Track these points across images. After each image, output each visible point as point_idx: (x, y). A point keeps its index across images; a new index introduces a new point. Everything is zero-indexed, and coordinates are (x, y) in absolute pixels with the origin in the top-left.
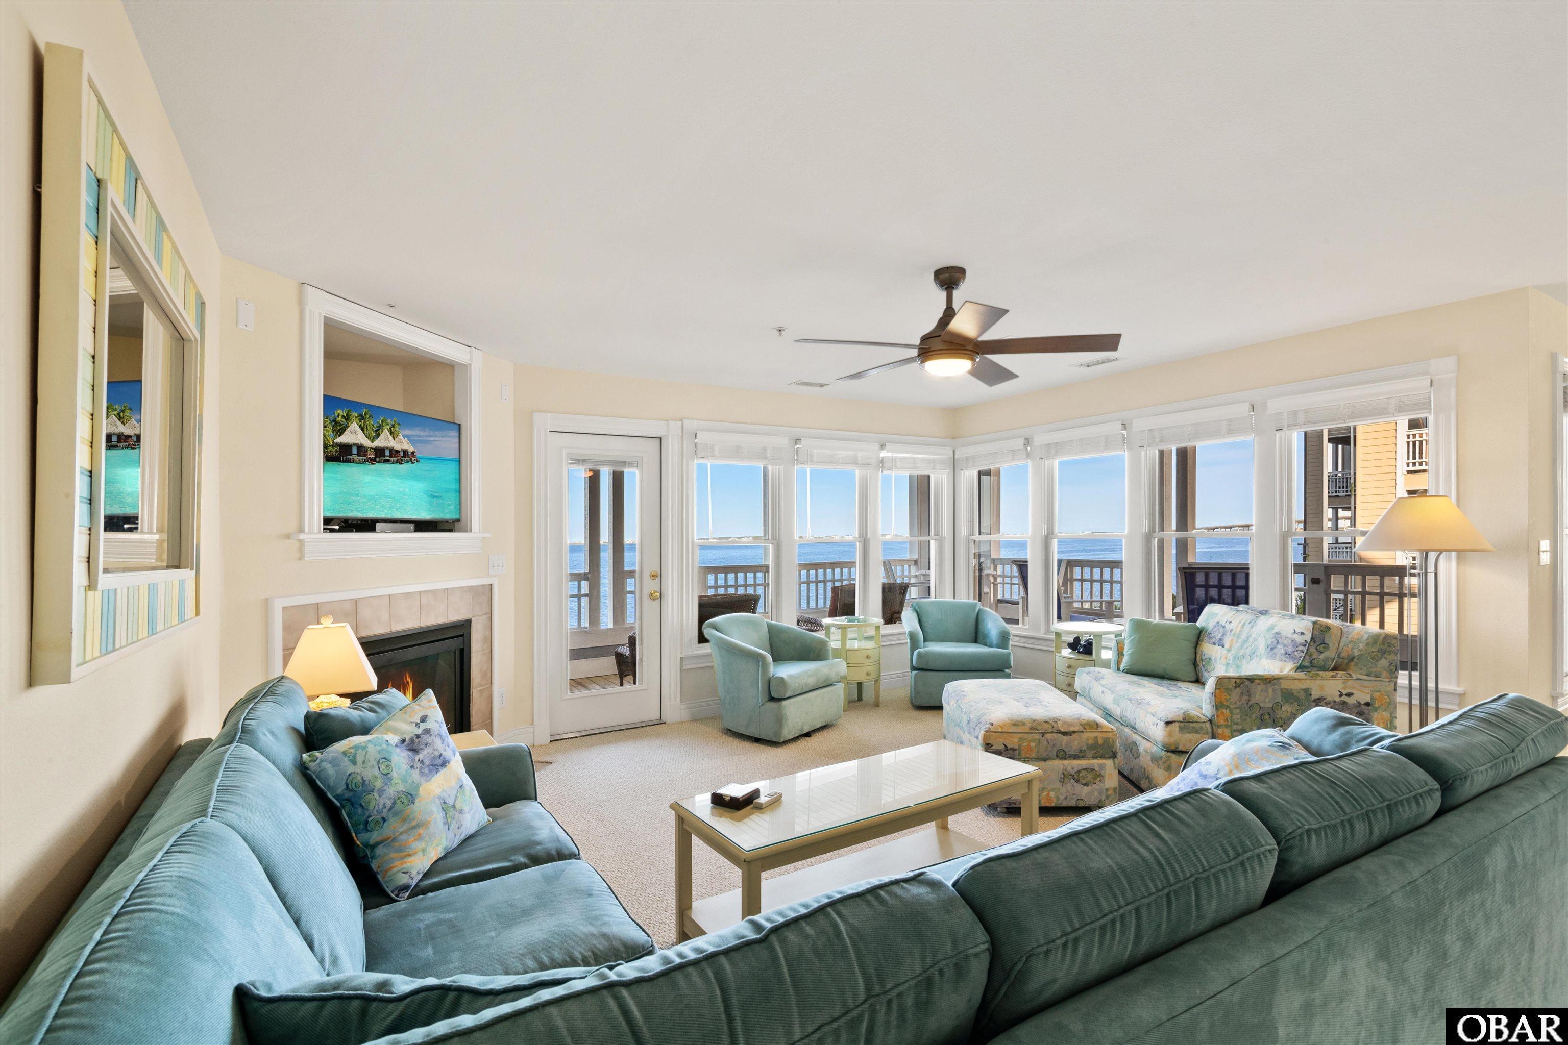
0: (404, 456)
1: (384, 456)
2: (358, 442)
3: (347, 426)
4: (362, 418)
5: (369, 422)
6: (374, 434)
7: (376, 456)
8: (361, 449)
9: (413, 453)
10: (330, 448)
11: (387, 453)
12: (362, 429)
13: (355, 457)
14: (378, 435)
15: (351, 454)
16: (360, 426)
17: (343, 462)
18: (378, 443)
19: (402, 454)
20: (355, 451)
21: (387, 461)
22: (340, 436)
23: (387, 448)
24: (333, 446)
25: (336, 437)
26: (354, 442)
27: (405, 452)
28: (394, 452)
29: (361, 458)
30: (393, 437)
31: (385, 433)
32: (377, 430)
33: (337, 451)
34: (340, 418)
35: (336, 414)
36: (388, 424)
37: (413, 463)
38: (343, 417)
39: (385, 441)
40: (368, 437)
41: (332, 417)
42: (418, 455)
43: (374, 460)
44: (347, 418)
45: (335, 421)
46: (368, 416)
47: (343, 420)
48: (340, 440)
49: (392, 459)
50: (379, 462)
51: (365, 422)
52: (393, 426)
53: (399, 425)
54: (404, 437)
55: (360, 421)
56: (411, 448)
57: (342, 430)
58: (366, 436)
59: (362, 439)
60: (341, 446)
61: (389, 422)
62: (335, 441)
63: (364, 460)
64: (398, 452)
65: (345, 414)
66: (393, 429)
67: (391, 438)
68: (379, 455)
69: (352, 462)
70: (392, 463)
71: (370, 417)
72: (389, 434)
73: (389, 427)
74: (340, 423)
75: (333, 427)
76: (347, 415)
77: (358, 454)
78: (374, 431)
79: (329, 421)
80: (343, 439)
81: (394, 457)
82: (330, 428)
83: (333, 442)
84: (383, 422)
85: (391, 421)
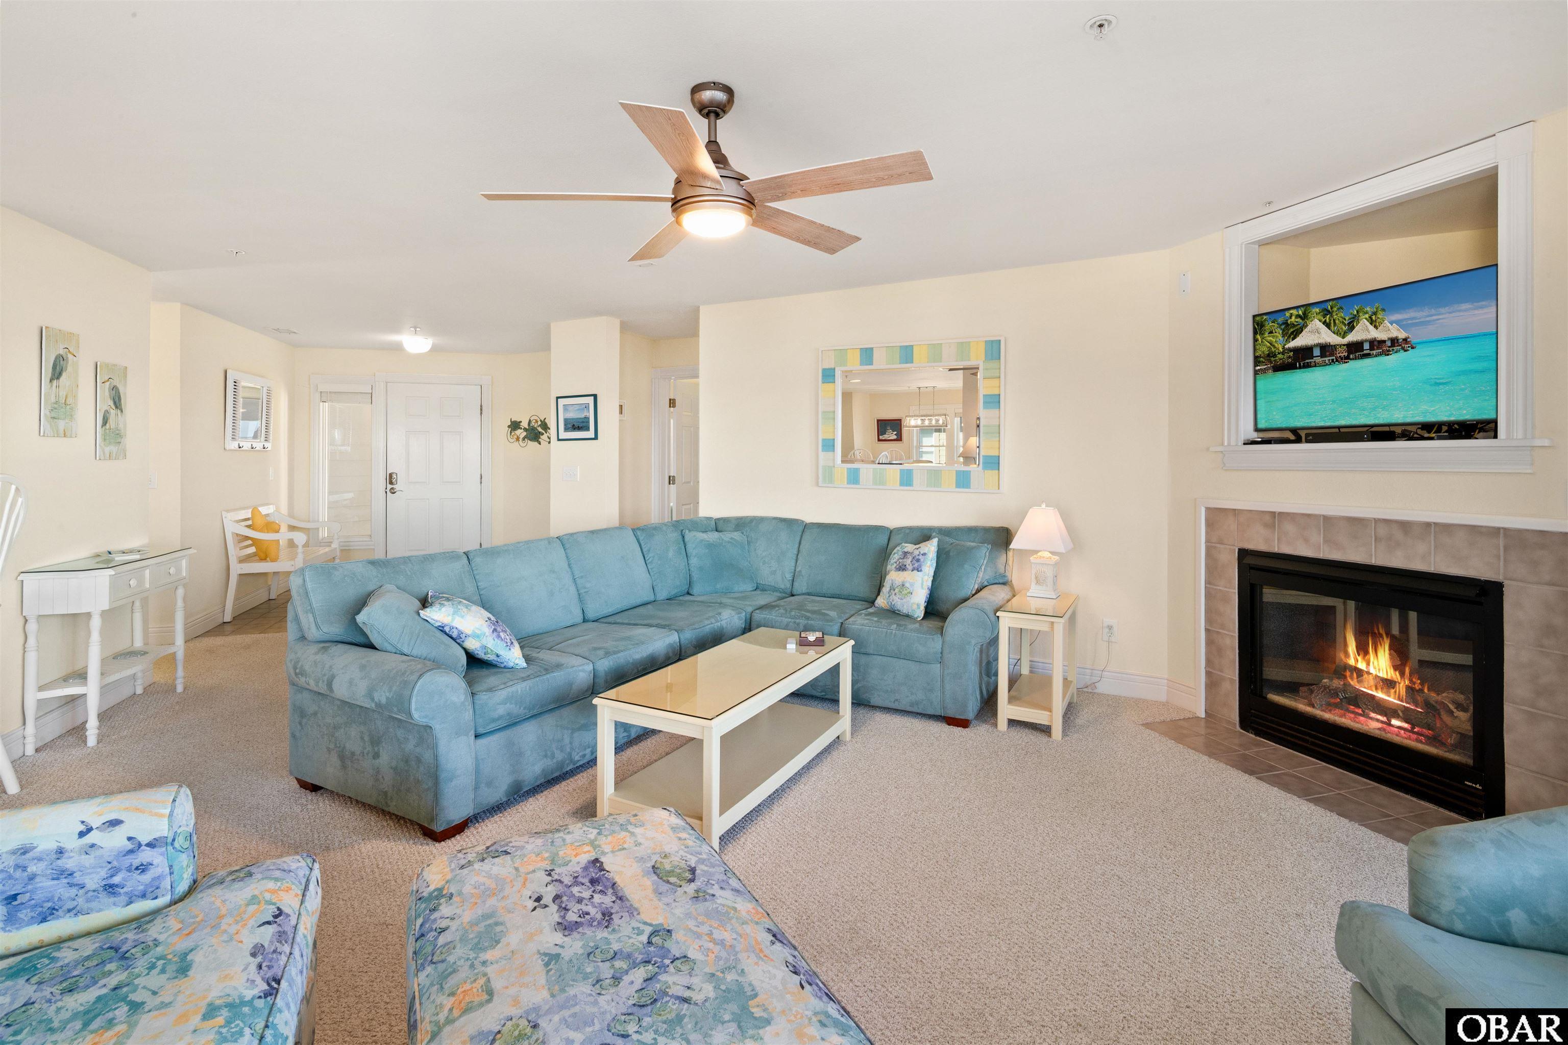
0: (1393, 345)
1: (1363, 350)
2: (1321, 341)
3: (1305, 326)
4: (1326, 313)
5: (1338, 316)
6: (1345, 328)
7: (1350, 352)
8: (1326, 349)
9: (1405, 340)
10: (1280, 356)
11: (1366, 346)
12: (1328, 326)
13: (1318, 360)
14: (1351, 328)
15: (1312, 357)
16: (1324, 323)
17: (1300, 368)
18: (1352, 337)
19: (1389, 343)
20: (1317, 352)
21: (1367, 356)
22: (1293, 339)
23: (1366, 341)
24: (1283, 353)
25: (1287, 341)
26: (1316, 342)
27: (1394, 341)
28: (1375, 344)
29: (1327, 359)
30: (1376, 327)
31: (1364, 322)
32: (1349, 324)
33: (1290, 357)
34: (1293, 319)
35: (1287, 315)
36: (1366, 313)
37: (1406, 351)
38: (1298, 316)
39: (1363, 332)
40: (1337, 333)
41: (1280, 320)
42: (1413, 340)
43: (1348, 358)
44: (1305, 317)
45: (1286, 323)
46: (1334, 309)
47: (1299, 320)
48: (1293, 344)
49: (1374, 352)
50: (1355, 359)
51: (1332, 316)
52: (1375, 313)
53: (1383, 310)
54: (1391, 323)
55: (1324, 316)
56: (1402, 335)
57: (1296, 334)
58: (1334, 333)
59: (1328, 337)
60: (1296, 350)
61: (1368, 309)
62: (1286, 346)
63: (1333, 360)
64: (1384, 342)
65: (1300, 313)
66: (1374, 317)
67: (1371, 328)
68: (1355, 350)
69: (1315, 366)
70: (1376, 356)
71: (1338, 309)
72: (1368, 324)
73: (1367, 316)
74: (1293, 325)
75: (1283, 330)
76: (1304, 313)
77: (1323, 355)
78: (1345, 325)
79: (1276, 325)
80: (1299, 342)
81: (1378, 348)
82: (1279, 333)
83: (1283, 348)
84: (1357, 312)
85: (1372, 307)
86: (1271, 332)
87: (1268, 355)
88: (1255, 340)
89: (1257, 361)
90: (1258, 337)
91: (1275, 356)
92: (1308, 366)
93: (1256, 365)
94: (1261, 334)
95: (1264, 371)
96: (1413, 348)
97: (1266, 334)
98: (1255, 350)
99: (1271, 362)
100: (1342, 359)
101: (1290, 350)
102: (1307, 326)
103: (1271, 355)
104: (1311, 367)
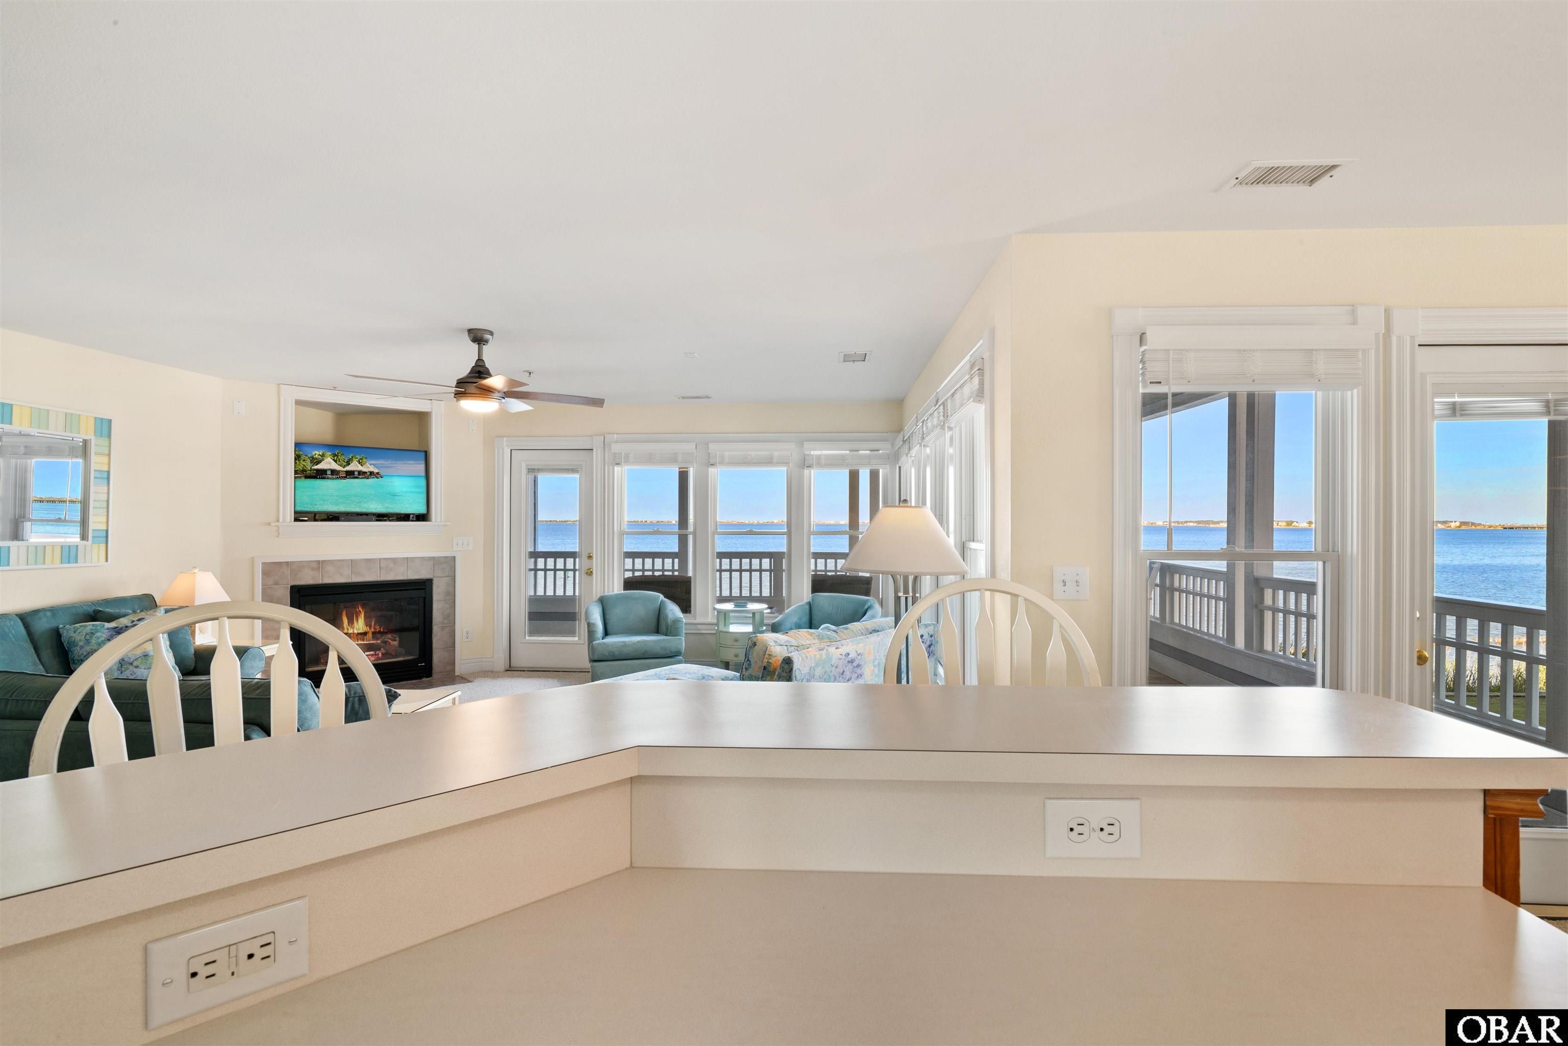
1: (355, 475)
2: (331, 468)
3: (322, 460)
4: (334, 455)
5: (341, 458)
6: (345, 464)
7: (347, 475)
8: (334, 472)
9: (378, 473)
10: (309, 472)
11: (356, 473)
12: (336, 461)
13: (330, 476)
14: (349, 464)
15: (326, 475)
16: (333, 460)
17: (319, 478)
18: (348, 468)
19: (369, 474)
20: (329, 472)
21: (357, 478)
22: (316, 465)
23: (356, 471)
24: (310, 471)
25: (313, 465)
26: (329, 468)
27: (371, 473)
28: (360, 473)
29: (334, 477)
30: (361, 465)
31: (355, 463)
32: (347, 462)
33: (314, 473)
34: (317, 456)
35: (314, 453)
36: (357, 458)
37: (377, 478)
38: (319, 455)
39: (354, 466)
40: (341, 466)
41: (310, 456)
42: (382, 473)
43: (345, 477)
44: (323, 456)
45: (312, 457)
46: (340, 454)
47: (320, 457)
48: (316, 467)
50: (350, 478)
51: (338, 457)
52: (362, 459)
53: (366, 458)
54: (370, 465)
55: (334, 457)
56: (376, 471)
57: (318, 462)
58: (339, 465)
59: (335, 466)
60: (317, 470)
61: (358, 457)
62: (312, 468)
63: (338, 477)
64: (366, 472)
65: (321, 454)
66: (361, 461)
67: (359, 465)
68: (350, 474)
69: (328, 479)
70: (361, 478)
71: (341, 455)
72: (357, 463)
73: (357, 460)
74: (316, 459)
75: (311, 461)
76: (323, 454)
77: (332, 474)
78: (345, 462)
79: (307, 458)
80: (319, 467)
81: (362, 475)
82: (308, 461)
83: (311, 468)
84: (352, 457)
85: (360, 456)
86: (304, 460)
87: (302, 471)
88: (295, 463)
89: (296, 472)
90: (297, 461)
91: (306, 471)
92: (324, 478)
93: (295, 474)
94: (299, 460)
95: (300, 477)
96: (381, 477)
97: (302, 461)
98: (295, 467)
99: (304, 474)
100: (342, 477)
101: (314, 470)
102: (324, 460)
103: (303, 471)
104: (325, 479)
